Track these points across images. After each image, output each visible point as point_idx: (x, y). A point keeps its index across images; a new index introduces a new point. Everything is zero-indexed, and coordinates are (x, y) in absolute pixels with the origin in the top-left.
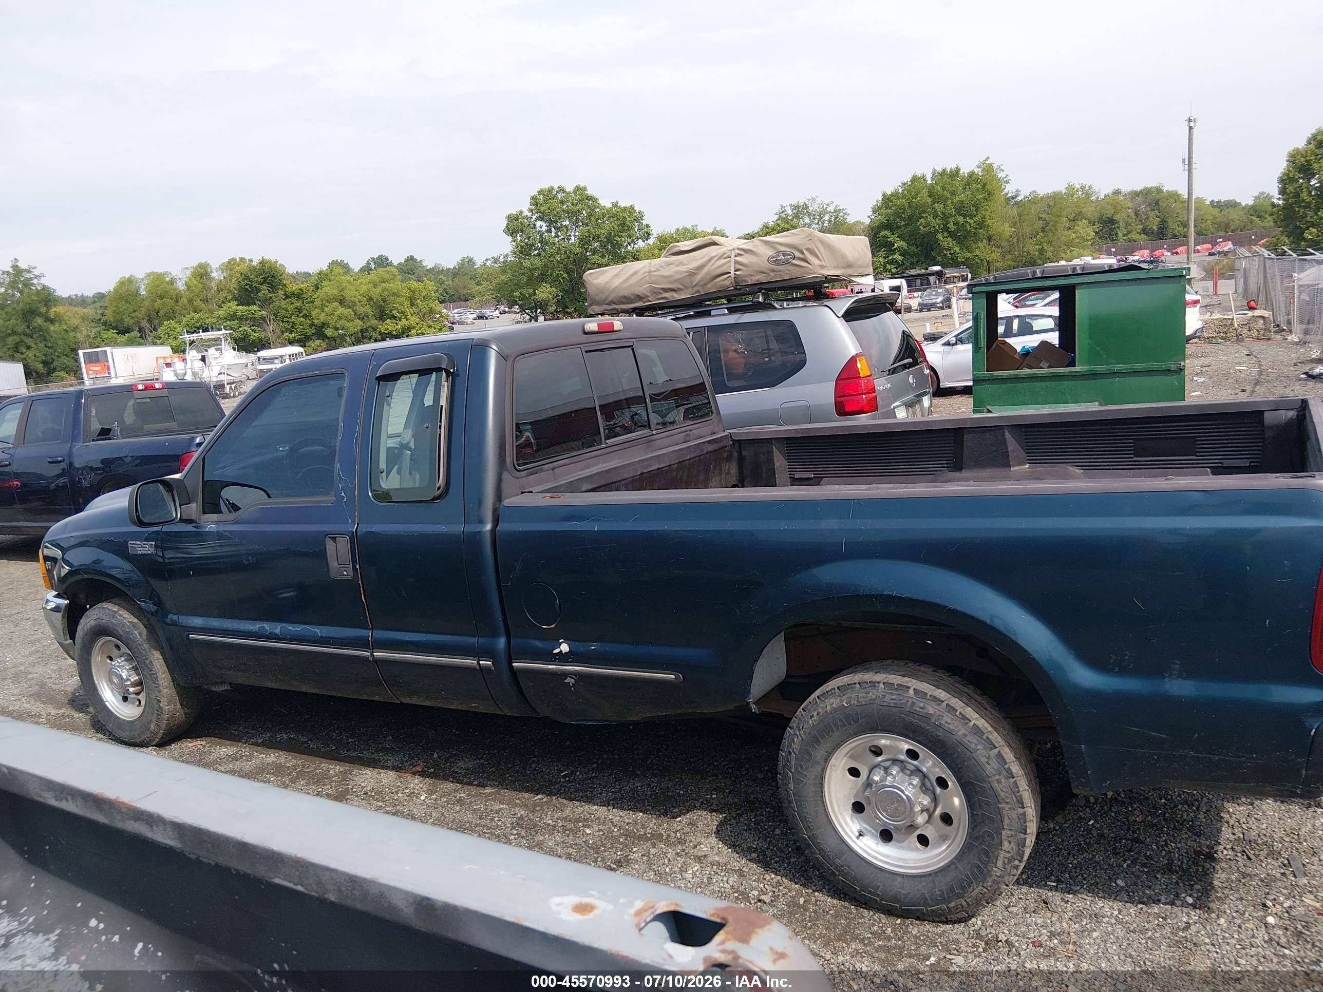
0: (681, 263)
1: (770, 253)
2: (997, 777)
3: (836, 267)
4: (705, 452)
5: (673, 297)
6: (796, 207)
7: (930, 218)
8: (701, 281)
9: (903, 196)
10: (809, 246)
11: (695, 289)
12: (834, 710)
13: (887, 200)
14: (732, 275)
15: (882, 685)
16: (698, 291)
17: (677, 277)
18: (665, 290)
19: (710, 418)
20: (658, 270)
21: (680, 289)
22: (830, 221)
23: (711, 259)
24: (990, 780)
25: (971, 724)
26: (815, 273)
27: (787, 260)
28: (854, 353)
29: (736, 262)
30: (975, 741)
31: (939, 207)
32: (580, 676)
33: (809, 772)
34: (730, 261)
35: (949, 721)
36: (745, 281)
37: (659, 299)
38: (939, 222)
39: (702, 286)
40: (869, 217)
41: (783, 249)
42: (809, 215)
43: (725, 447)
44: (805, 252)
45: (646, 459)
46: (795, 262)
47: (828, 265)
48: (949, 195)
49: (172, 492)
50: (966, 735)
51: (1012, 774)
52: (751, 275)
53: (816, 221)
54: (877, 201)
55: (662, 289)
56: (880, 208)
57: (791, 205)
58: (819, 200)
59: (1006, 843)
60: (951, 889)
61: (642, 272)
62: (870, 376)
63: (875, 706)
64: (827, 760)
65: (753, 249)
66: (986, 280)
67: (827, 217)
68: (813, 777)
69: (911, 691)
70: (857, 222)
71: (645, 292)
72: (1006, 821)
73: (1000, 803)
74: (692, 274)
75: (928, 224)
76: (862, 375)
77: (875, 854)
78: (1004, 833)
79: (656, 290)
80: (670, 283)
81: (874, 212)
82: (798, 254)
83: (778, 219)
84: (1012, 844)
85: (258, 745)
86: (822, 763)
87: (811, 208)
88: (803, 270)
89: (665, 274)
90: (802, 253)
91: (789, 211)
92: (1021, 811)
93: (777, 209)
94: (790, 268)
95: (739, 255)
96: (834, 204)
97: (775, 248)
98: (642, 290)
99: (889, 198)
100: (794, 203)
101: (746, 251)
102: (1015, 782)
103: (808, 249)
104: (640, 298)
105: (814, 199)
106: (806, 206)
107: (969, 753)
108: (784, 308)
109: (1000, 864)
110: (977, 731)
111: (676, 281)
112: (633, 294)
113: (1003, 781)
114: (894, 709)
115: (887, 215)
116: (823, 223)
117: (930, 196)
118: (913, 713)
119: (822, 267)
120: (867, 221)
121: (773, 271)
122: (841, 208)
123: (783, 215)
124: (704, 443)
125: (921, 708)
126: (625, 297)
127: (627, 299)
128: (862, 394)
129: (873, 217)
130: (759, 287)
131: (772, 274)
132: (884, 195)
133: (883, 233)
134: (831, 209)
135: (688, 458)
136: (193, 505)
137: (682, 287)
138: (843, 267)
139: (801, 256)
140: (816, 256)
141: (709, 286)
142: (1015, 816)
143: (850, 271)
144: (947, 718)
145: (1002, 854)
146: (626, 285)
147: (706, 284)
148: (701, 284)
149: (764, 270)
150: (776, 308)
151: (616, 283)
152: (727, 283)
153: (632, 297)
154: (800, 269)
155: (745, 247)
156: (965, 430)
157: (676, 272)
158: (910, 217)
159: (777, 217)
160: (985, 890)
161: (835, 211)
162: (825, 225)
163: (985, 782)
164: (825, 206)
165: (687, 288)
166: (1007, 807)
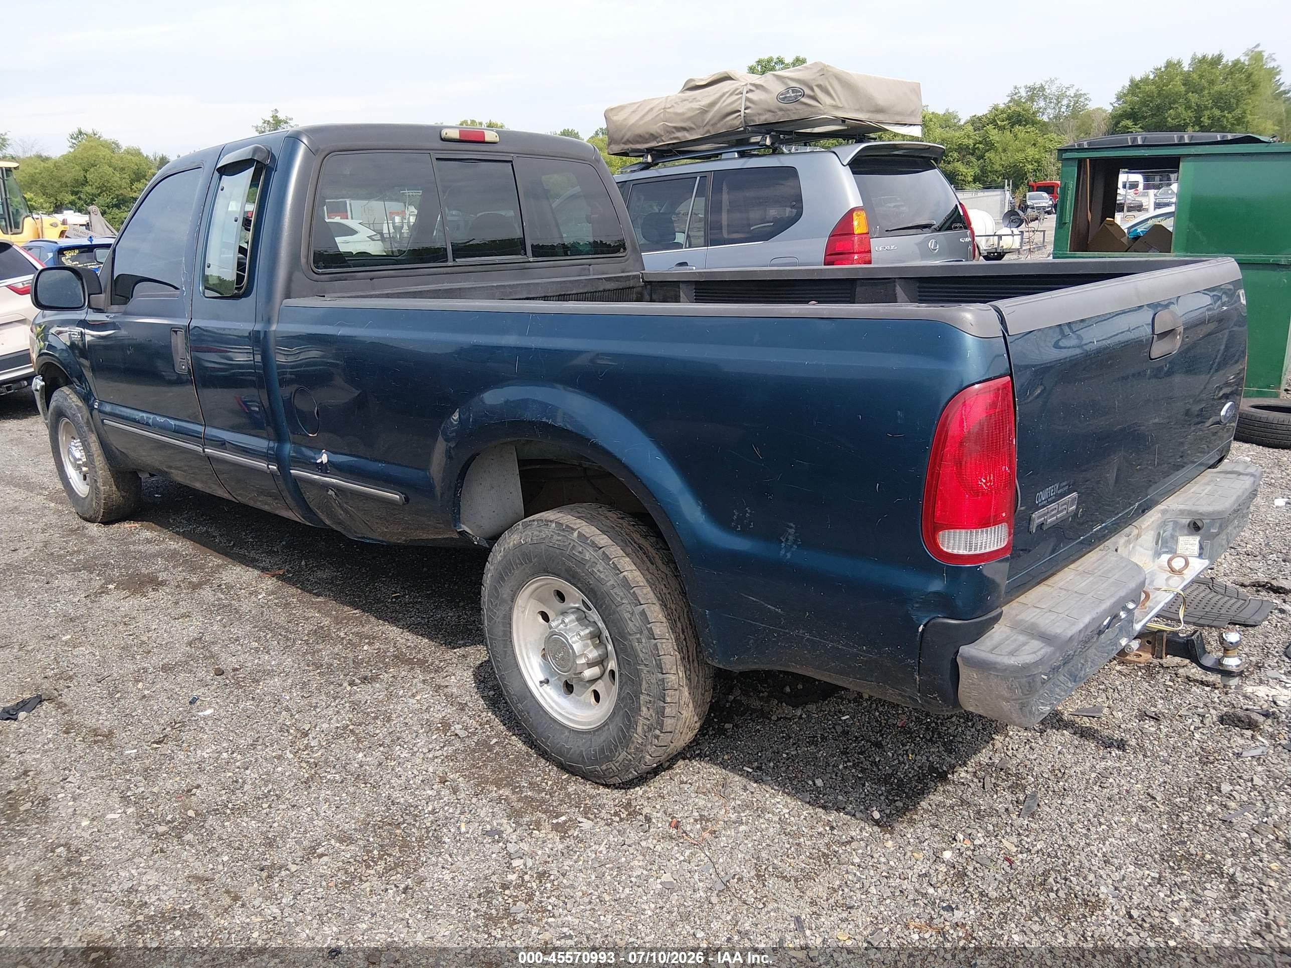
0: (695, 100)
1: (781, 88)
2: (638, 636)
3: (857, 110)
4: (601, 289)
5: (685, 136)
6: (1032, 89)
7: (1181, 109)
8: (710, 120)
9: (1154, 82)
10: (821, 83)
11: (706, 129)
12: (515, 547)
13: (1135, 86)
14: (742, 113)
15: (554, 525)
16: (708, 131)
17: (691, 114)
18: (679, 129)
19: (621, 255)
20: (672, 106)
21: (692, 129)
22: (1068, 106)
23: (724, 94)
24: (631, 638)
25: (621, 575)
26: (824, 114)
27: (796, 97)
28: (852, 206)
29: (748, 99)
30: (622, 594)
31: (1193, 98)
32: (339, 490)
33: (498, 610)
34: (741, 98)
35: (601, 569)
36: (753, 121)
37: (671, 139)
38: (1191, 115)
39: (712, 125)
40: (1111, 104)
41: (793, 84)
42: (1045, 98)
43: (633, 287)
44: (816, 89)
45: (509, 286)
46: (804, 100)
47: (846, 105)
48: (1206, 85)
49: (81, 279)
50: (613, 587)
51: (653, 634)
52: (760, 114)
53: (1052, 105)
54: (1123, 87)
55: (675, 128)
56: (1125, 95)
57: (1026, 87)
58: (1058, 83)
59: (644, 709)
60: (602, 751)
61: (657, 109)
62: (867, 233)
63: (543, 546)
64: (513, 599)
65: (764, 85)
66: (1079, 145)
67: (1065, 102)
68: (501, 615)
69: (576, 534)
70: (1098, 109)
71: (659, 131)
72: (644, 685)
73: (639, 665)
74: (704, 111)
75: (1178, 116)
76: (856, 232)
77: (553, 704)
78: (642, 697)
79: (669, 129)
80: (684, 121)
81: (1118, 99)
82: (807, 91)
83: (1010, 101)
84: (651, 710)
85: (178, 533)
86: (509, 602)
87: (1048, 91)
88: (813, 110)
89: (680, 111)
90: (812, 90)
91: (1023, 93)
92: (660, 676)
93: (1010, 90)
94: (799, 106)
95: (751, 91)
96: (1075, 88)
97: (786, 84)
98: (655, 128)
99: (1137, 84)
100: (1030, 84)
101: (757, 86)
102: (656, 645)
103: (819, 86)
104: (654, 137)
105: (1052, 81)
106: (1042, 88)
107: (614, 607)
108: (791, 153)
109: (639, 729)
110: (626, 584)
111: (689, 119)
112: (647, 133)
113: (643, 641)
114: (558, 551)
115: (1132, 103)
116: (1060, 108)
117: (1184, 85)
118: (571, 557)
119: (836, 107)
120: (1110, 109)
121: (781, 109)
122: (1082, 92)
123: (1016, 97)
124: (601, 279)
125: (580, 552)
126: (640, 136)
127: (641, 138)
128: (854, 253)
129: (1116, 105)
130: (766, 128)
131: (780, 113)
132: (1132, 81)
133: (1123, 123)
134: (1071, 92)
135: (574, 292)
136: (103, 296)
137: (693, 126)
138: (872, 112)
139: (811, 93)
140: (828, 93)
141: (719, 125)
142: (654, 681)
143: (880, 117)
144: (600, 568)
145: (641, 721)
146: (641, 122)
147: (716, 124)
148: (711, 123)
149: (773, 109)
150: (783, 153)
151: (632, 121)
152: (737, 123)
153: (647, 136)
154: (810, 109)
155: (758, 82)
156: (858, 282)
157: (689, 109)
158: (1158, 107)
159: (1009, 99)
160: (630, 757)
161: (1075, 96)
162: (1062, 110)
163: (626, 639)
164: (1064, 90)
165: (699, 127)
166: (645, 669)
